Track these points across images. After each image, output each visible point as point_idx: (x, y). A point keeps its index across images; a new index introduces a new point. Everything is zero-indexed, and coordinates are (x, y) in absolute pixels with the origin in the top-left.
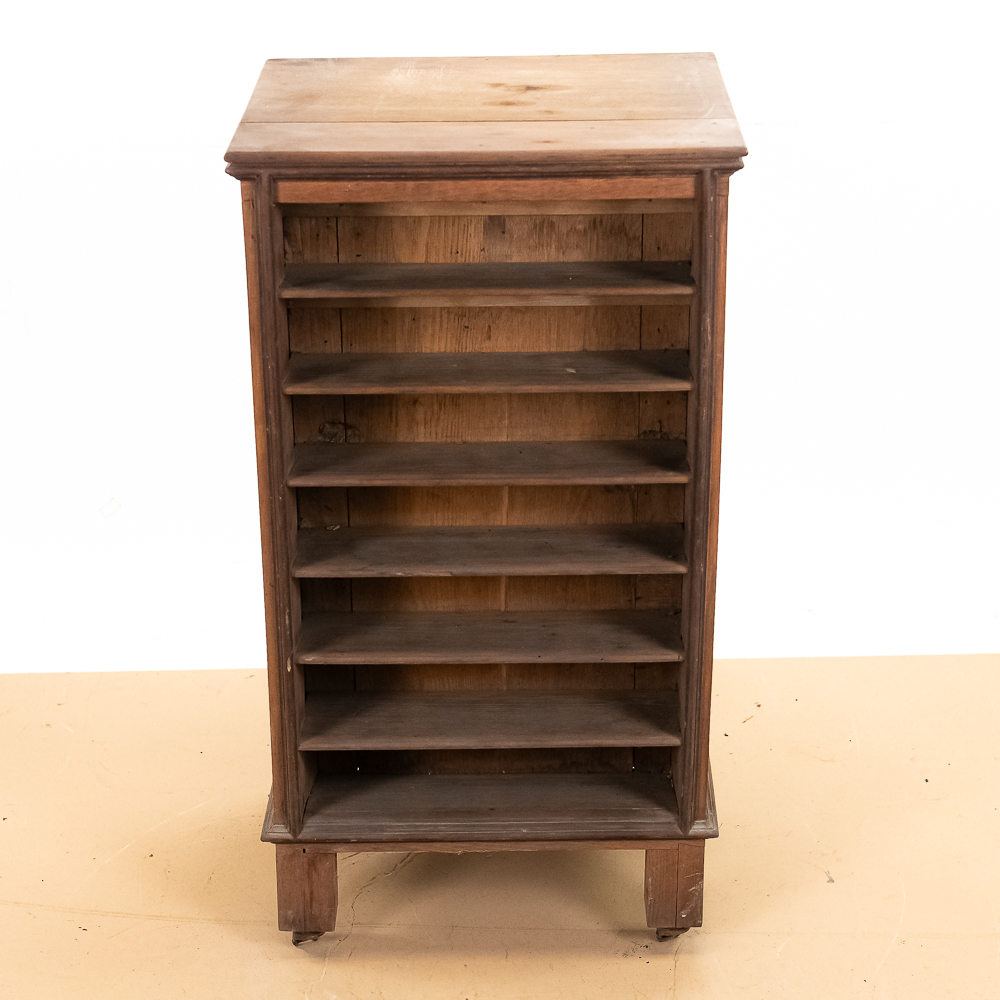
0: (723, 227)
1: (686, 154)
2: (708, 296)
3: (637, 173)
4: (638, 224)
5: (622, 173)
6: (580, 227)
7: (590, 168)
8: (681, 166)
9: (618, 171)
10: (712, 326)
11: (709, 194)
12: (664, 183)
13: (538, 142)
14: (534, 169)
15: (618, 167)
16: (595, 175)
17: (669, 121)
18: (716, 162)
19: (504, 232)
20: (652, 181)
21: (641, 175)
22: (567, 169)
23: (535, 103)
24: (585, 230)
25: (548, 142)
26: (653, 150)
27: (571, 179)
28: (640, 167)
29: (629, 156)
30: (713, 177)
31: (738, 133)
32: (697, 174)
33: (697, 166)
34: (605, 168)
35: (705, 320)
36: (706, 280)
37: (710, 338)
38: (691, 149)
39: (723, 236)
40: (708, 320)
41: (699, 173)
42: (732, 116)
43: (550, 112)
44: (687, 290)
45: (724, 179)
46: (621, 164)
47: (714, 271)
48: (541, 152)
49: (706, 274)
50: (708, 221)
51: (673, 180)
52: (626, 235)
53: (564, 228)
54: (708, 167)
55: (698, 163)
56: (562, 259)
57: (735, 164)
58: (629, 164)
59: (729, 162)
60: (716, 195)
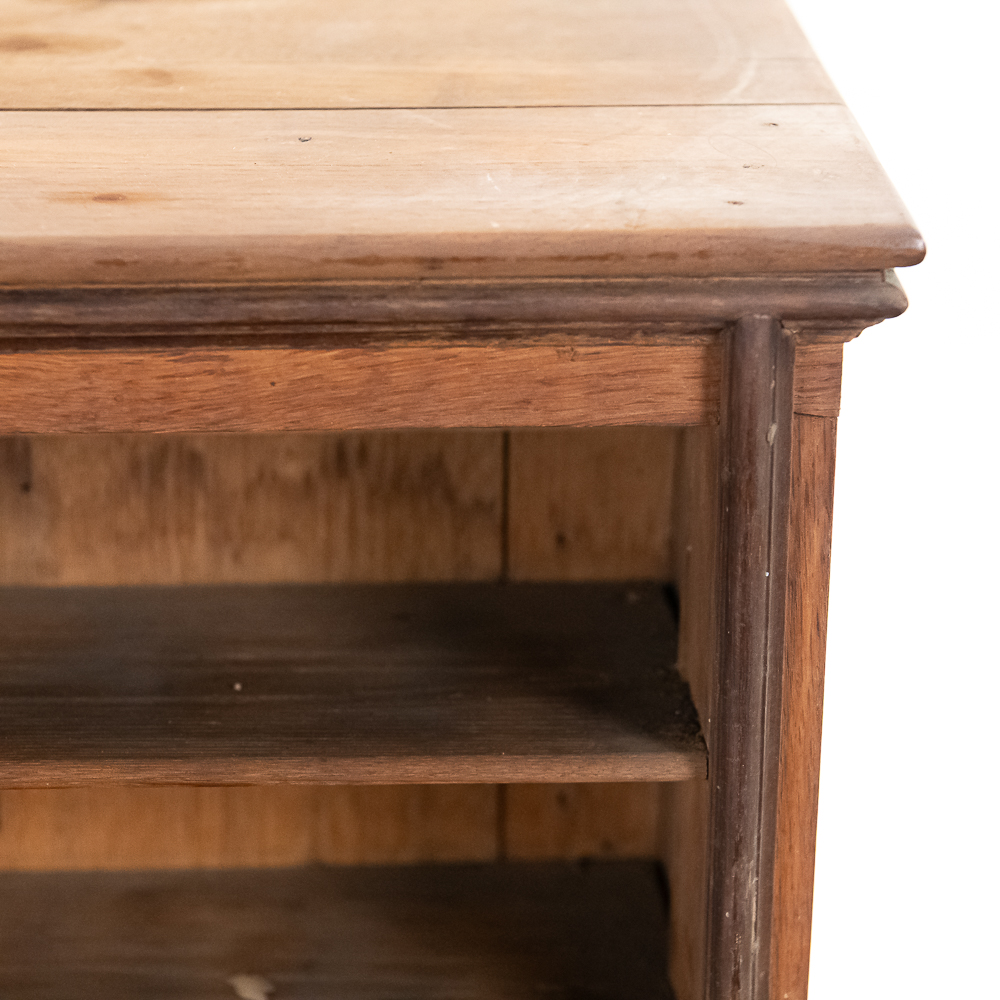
0: (816, 533)
1: (673, 256)
2: (753, 791)
3: (470, 328)
4: (490, 461)
5: (409, 329)
6: (292, 470)
7: (278, 308)
8: (647, 302)
9: (393, 320)
10: (767, 900)
11: (763, 413)
12: (580, 367)
13: (72, 198)
14: (45, 312)
15: (395, 306)
16: (299, 335)
17: (598, 113)
18: (792, 288)
19: (26, 487)
20: (533, 357)
21: (486, 336)
22: (178, 313)
23: (117, 44)
24: (308, 481)
25: (112, 198)
26: (537, 239)
27: (201, 351)
28: (484, 307)
29: (434, 263)
30: (782, 350)
31: (865, 167)
32: (715, 332)
33: (717, 304)
34: (341, 310)
35: (739, 885)
36: (745, 735)
37: (755, 945)
38: (689, 236)
39: (812, 567)
40: (752, 882)
41: (724, 334)
42: (824, 95)
43: (161, 76)
44: (671, 767)
45: (820, 351)
46: (403, 291)
47: (777, 701)
48: (68, 246)
49: (744, 719)
50: (759, 520)
51: (618, 355)
52: (450, 496)
53: (234, 473)
54: (757, 308)
55: (718, 289)
56: (230, 573)
57: (872, 298)
58: (437, 293)
59: (846, 286)
60: (790, 415)
